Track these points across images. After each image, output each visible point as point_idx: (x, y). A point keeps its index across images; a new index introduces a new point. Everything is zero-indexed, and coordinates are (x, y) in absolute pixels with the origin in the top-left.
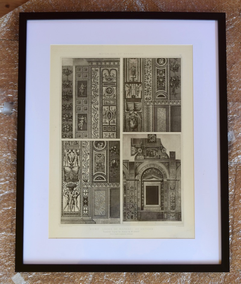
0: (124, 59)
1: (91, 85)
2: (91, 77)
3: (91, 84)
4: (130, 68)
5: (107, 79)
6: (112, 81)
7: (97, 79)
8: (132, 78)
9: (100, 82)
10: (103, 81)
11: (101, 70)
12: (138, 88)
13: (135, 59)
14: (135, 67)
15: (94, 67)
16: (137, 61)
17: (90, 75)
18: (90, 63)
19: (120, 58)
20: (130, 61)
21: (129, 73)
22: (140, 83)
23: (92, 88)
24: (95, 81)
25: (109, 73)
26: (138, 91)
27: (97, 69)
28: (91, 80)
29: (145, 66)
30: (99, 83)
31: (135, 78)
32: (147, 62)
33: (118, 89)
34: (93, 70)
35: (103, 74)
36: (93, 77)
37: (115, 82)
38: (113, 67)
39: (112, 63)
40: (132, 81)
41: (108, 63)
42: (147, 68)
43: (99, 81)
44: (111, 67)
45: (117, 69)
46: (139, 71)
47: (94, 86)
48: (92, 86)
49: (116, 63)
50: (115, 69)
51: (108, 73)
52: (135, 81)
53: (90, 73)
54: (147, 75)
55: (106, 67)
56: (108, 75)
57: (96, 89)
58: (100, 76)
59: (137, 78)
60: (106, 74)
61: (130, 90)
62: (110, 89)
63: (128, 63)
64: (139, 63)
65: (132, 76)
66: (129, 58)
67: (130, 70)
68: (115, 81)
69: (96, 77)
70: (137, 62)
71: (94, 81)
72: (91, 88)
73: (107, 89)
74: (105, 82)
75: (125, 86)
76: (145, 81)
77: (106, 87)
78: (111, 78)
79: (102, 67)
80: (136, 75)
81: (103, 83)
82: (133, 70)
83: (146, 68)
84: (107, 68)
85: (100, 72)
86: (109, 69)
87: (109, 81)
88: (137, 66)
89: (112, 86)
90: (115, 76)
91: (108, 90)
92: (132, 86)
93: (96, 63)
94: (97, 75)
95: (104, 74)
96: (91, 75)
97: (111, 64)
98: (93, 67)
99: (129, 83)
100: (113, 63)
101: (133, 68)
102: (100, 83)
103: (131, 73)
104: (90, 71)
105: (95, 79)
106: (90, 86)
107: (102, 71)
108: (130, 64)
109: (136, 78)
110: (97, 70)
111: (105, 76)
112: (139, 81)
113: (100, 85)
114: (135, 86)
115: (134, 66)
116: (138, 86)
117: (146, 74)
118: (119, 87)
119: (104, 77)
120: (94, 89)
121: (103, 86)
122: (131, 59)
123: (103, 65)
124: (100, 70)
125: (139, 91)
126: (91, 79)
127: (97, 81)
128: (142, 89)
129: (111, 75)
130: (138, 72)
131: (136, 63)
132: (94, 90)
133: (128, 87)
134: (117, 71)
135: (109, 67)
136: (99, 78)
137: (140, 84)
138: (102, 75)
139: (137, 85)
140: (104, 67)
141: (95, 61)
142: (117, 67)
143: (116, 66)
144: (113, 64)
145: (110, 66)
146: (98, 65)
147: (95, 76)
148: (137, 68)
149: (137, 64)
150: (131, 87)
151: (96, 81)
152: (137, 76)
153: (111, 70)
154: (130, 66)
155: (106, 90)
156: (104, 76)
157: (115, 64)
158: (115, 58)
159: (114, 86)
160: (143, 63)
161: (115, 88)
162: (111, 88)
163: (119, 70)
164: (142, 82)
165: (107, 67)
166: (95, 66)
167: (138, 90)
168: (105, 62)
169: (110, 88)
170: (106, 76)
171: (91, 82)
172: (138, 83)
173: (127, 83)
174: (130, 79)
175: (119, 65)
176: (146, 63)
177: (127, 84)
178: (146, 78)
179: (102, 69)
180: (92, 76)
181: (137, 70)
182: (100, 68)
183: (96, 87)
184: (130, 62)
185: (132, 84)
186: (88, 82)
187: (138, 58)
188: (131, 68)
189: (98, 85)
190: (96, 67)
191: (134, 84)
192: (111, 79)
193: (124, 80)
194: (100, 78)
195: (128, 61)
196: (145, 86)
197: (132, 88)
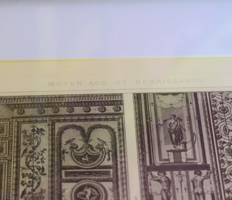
0: (137, 97)
1: (17, 179)
2: (18, 151)
3: (17, 173)
4: (161, 122)
5: (79, 158)
6: (96, 163)
7: (40, 157)
8: (171, 154)
9: (52, 166)
10: (64, 164)
11: (57, 131)
12: (197, 184)
13: (175, 94)
14: (181, 120)
15: (30, 122)
16: (184, 99)
17: (14, 144)
18: (15, 111)
19: (121, 95)
20: (157, 100)
21: (158, 138)
22: (205, 167)
23: (21, 188)
24: (31, 164)
25: (86, 136)
26: (198, 194)
27: (39, 126)
28: (18, 162)
29: (216, 115)
30: (46, 171)
31: (180, 151)
32: (222, 103)
33: (120, 190)
34: (25, 132)
35: (64, 140)
36: (25, 151)
37: (109, 167)
38: (100, 120)
39: (95, 110)
40: (172, 161)
41: (79, 110)
42: (222, 119)
43: (46, 165)
44: (93, 120)
45: (114, 125)
46: (196, 130)
47: (27, 180)
48: (21, 179)
49: (107, 107)
50: (106, 127)
51: (81, 138)
52: (184, 160)
53: (14, 139)
54: (227, 141)
55: (72, 120)
56: (80, 143)
57: (38, 191)
58: (53, 149)
59: (190, 152)
60: (75, 142)
61: (167, 192)
62: (89, 191)
63: (152, 109)
64: (191, 107)
65: (171, 147)
66: (154, 94)
67: (162, 128)
68: (110, 163)
69: (38, 150)
70: (185, 104)
71: (27, 164)
72: (16, 189)
73: (81, 189)
74: (71, 168)
75: (149, 177)
76: (222, 161)
77: (74, 184)
78: (91, 152)
79: (59, 121)
80: (185, 143)
81: (63, 172)
82: (173, 127)
83: (219, 121)
84: (78, 124)
85: (53, 135)
86: (86, 125)
87: (86, 162)
88: (186, 114)
89: (98, 181)
90: (108, 146)
91: (82, 193)
92: (176, 179)
93: (36, 110)
94: (39, 144)
95: (68, 142)
96: (18, 147)
97: (91, 112)
98: (24, 122)
99: (162, 169)
100: (99, 110)
101: (172, 121)
102: (52, 171)
103: (165, 138)
104: (14, 134)
105: (32, 157)
106: (13, 181)
107: (61, 133)
108: (159, 110)
109: (185, 150)
110: (42, 130)
111: (72, 148)
112: (199, 161)
113: (52, 176)
114: (184, 179)
115: (174, 116)
116: (199, 178)
117: (222, 140)
118: (126, 183)
119: (68, 150)
120: (29, 190)
121: (61, 181)
122: (160, 96)
123: (61, 116)
124: (53, 129)
125: (203, 194)
126: (17, 157)
127: (40, 165)
128: (213, 186)
129: (94, 143)
130: (192, 135)
131: (181, 108)
132: (29, 193)
133: (159, 181)
134: (116, 130)
135: (86, 120)
136: (46, 155)
137: (204, 172)
138: (60, 144)
139: (191, 173)
140: (65, 121)
141: (32, 106)
142: (114, 119)
143: (109, 117)
144: (97, 112)
145: (87, 117)
146: (46, 114)
147: (34, 148)
148: (186, 122)
149: (185, 109)
150: (169, 182)
151: (35, 164)
152: (189, 145)
153: (92, 128)
154: (160, 115)
155: (76, 193)
156: (66, 147)
157: (106, 112)
158: (105, 95)
159: (105, 181)
160: (206, 105)
161: (108, 185)
162: (93, 187)
163: (122, 129)
164: (209, 162)
165: (79, 120)
166: (34, 119)
167: (199, 190)
168: (68, 106)
169: (89, 186)
170: (74, 147)
171: (18, 167)
172: (197, 169)
173: (153, 167)
174: (165, 156)
175: (122, 114)
176: (215, 106)
177: (155, 173)
178: (224, 152)
179: (58, 126)
180: (23, 148)
181: (186, 127)
182: (53, 124)
183: (35, 184)
184: (158, 104)
185: (176, 173)
186: (5, 167)
187: (186, 94)
188: (165, 121)
189: (43, 177)
190: (36, 122)
191: (183, 172)
192: (94, 158)
193: (143, 160)
194: (52, 155)
195: (151, 100)
196: (225, 176)
197: (177, 184)
